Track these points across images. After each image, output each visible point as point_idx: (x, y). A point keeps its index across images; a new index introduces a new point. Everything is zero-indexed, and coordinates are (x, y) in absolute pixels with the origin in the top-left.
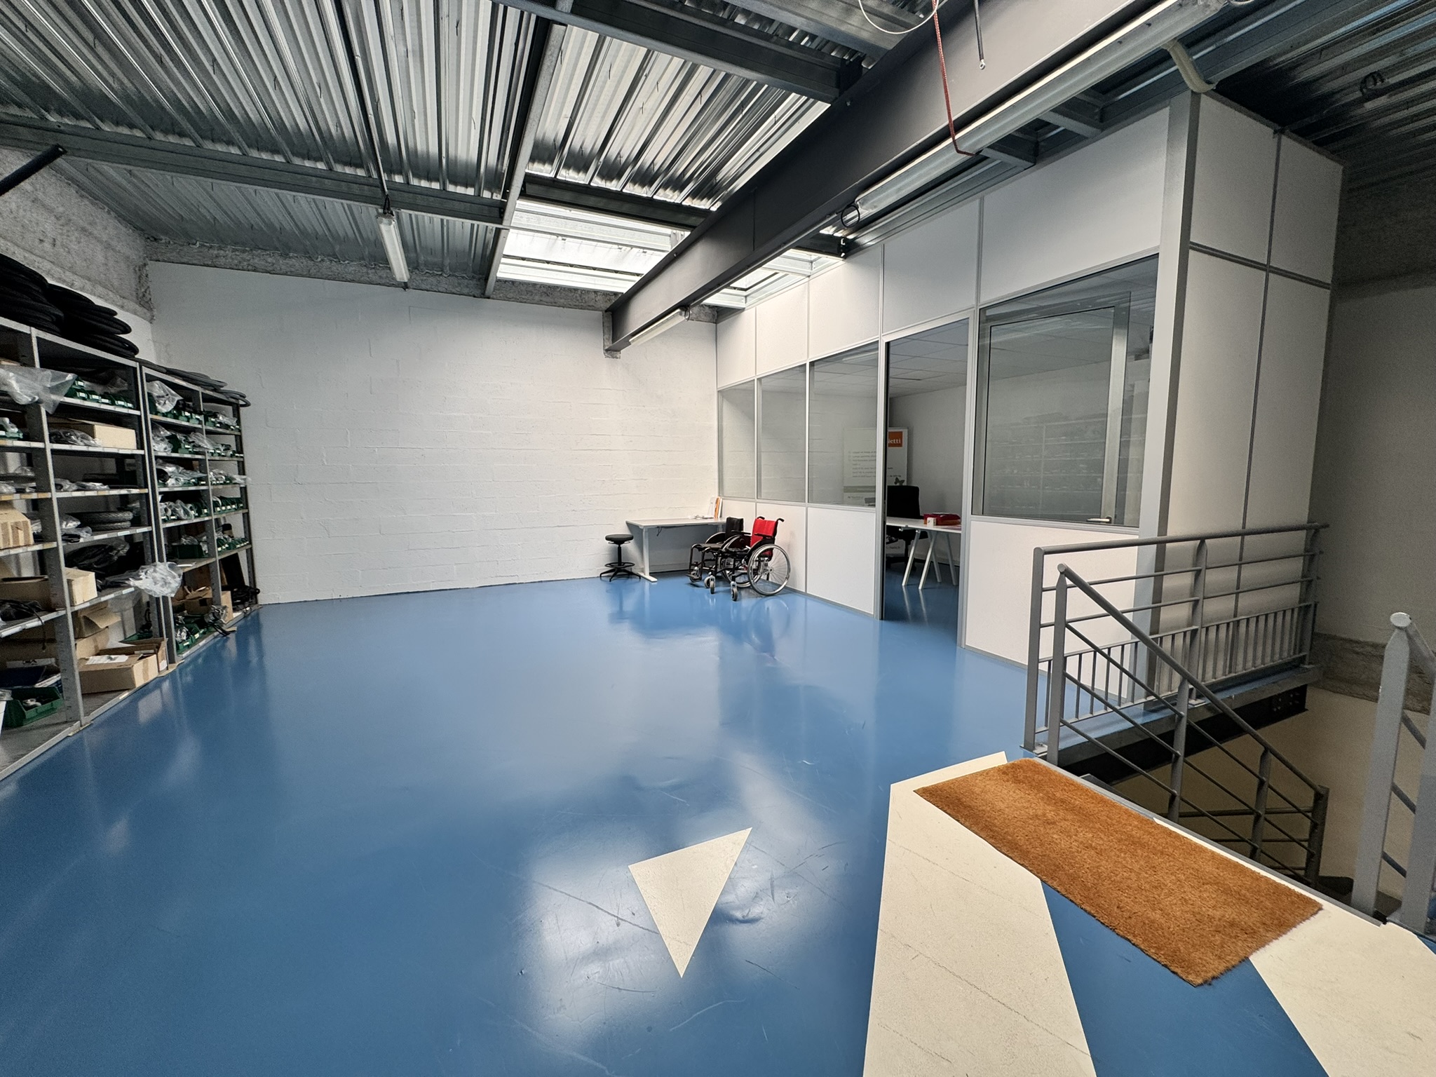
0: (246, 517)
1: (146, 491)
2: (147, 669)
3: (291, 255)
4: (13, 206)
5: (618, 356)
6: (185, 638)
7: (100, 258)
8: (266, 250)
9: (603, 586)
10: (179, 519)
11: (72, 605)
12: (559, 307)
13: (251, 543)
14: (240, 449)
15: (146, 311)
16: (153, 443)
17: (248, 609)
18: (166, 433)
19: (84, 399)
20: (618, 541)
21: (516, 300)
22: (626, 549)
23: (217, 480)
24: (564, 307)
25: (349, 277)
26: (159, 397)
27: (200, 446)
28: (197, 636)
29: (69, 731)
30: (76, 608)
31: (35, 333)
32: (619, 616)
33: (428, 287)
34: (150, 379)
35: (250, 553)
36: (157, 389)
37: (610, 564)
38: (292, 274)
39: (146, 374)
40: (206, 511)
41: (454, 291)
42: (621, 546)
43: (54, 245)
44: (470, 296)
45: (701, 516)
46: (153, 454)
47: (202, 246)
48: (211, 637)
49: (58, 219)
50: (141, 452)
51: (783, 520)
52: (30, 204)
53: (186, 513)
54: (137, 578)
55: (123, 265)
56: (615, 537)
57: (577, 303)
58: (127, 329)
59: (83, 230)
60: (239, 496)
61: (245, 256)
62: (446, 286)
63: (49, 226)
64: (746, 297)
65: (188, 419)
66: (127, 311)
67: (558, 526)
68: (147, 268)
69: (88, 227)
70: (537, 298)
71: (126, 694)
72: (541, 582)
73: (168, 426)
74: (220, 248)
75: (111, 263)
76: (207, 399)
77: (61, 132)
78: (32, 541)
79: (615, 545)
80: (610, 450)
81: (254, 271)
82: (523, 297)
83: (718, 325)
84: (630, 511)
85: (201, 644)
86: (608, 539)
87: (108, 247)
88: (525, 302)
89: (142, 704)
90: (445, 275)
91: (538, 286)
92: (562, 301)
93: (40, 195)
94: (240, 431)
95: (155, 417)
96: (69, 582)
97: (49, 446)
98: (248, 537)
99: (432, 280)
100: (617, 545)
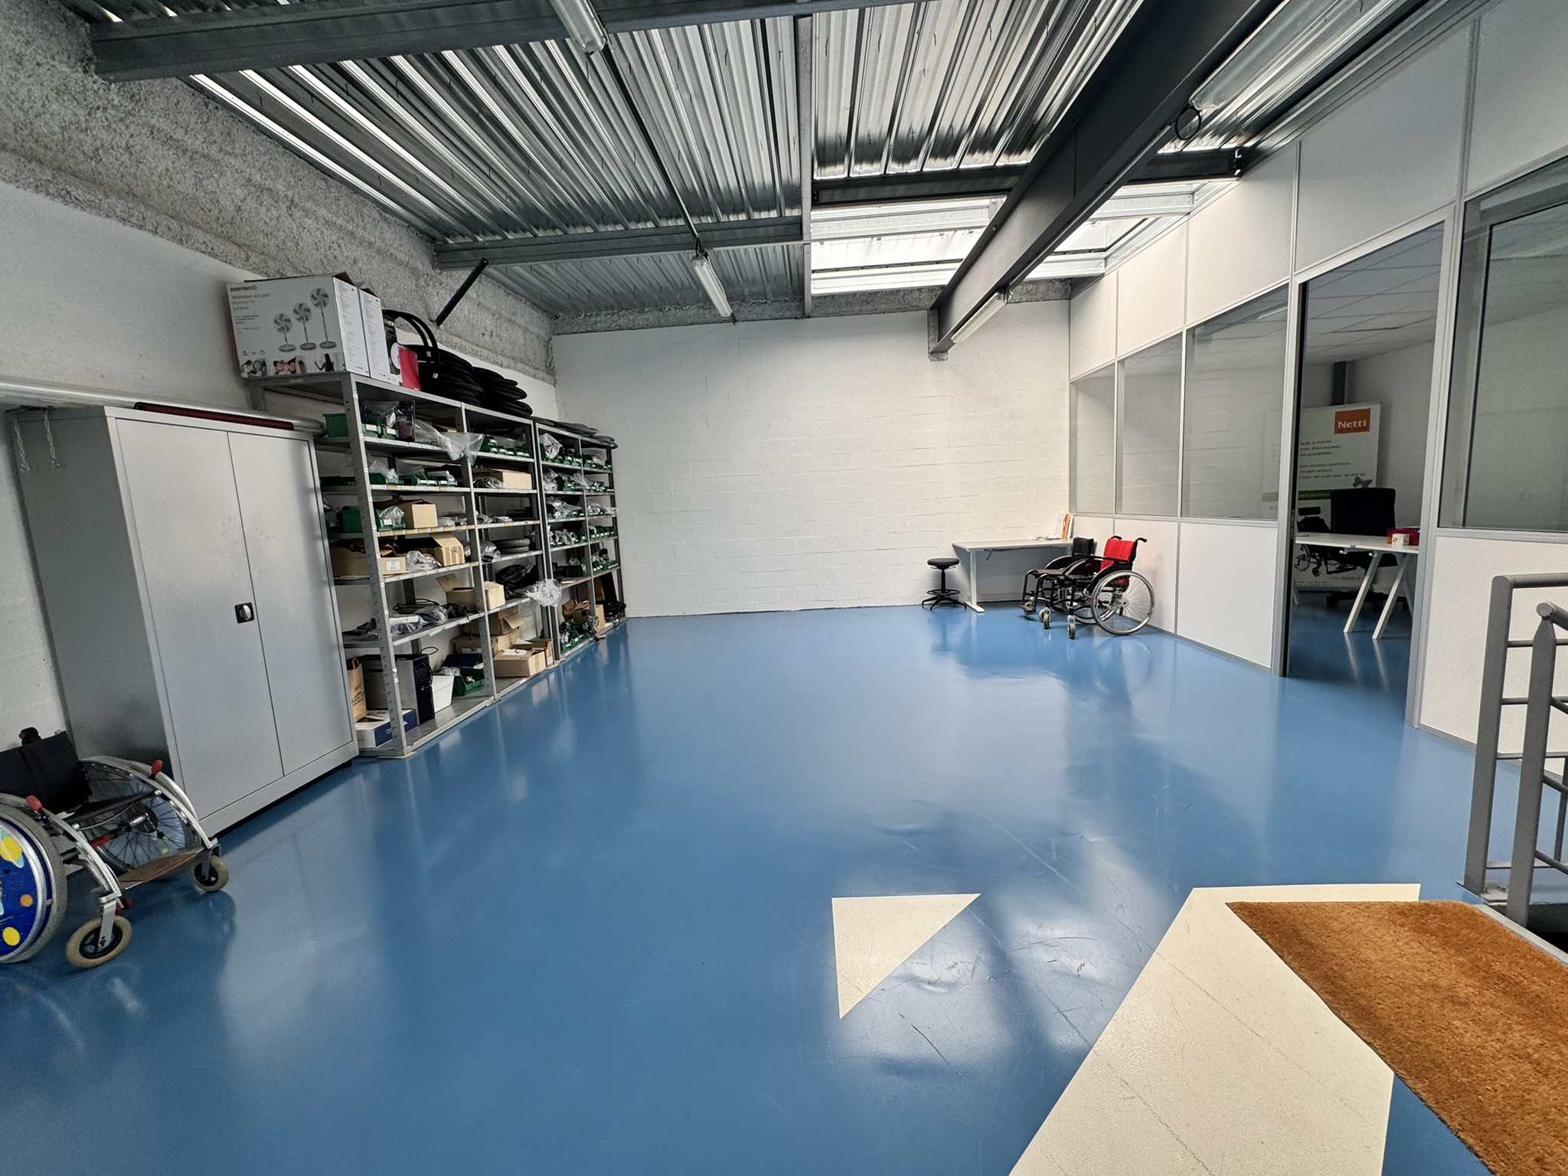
0: (617, 542)
1: (538, 522)
2: (537, 663)
3: (646, 310)
4: (467, 312)
5: (945, 358)
6: (567, 641)
7: (521, 340)
8: (628, 310)
9: (925, 615)
10: (564, 544)
11: (488, 609)
12: (880, 313)
13: (620, 565)
14: (612, 486)
15: (551, 377)
16: (543, 483)
17: (617, 620)
18: (554, 475)
19: (496, 453)
20: (942, 566)
21: (835, 314)
22: (952, 576)
23: (594, 512)
24: (884, 313)
25: (690, 321)
26: (548, 446)
27: (579, 485)
28: (576, 640)
29: (487, 702)
30: (491, 612)
31: (464, 406)
32: (943, 648)
33: (754, 317)
34: (542, 432)
35: (619, 572)
36: (547, 440)
37: (933, 591)
38: (647, 327)
39: (539, 429)
40: (584, 538)
41: (777, 316)
42: (945, 571)
43: (491, 336)
44: (792, 318)
45: (1044, 536)
46: (544, 492)
47: (586, 315)
48: (587, 641)
49: (493, 315)
50: (535, 491)
51: (1145, 541)
52: (475, 307)
53: (569, 539)
54: (531, 591)
55: (536, 342)
56: (937, 561)
57: (899, 306)
58: (524, 395)
59: (510, 320)
60: (611, 525)
61: (615, 317)
62: (770, 313)
63: (488, 322)
64: (1106, 259)
65: (571, 462)
66: (539, 379)
67: (878, 550)
68: (552, 342)
69: (512, 317)
70: (857, 308)
71: (524, 680)
72: (860, 607)
73: (557, 470)
74: (597, 315)
75: (529, 341)
76: (586, 445)
77: (486, 248)
78: (464, 561)
79: (938, 570)
80: (935, 465)
81: (621, 329)
82: (843, 310)
83: (1072, 301)
84: (957, 532)
85: (580, 646)
86: (930, 563)
87: (526, 330)
88: (845, 315)
89: (535, 689)
90: (769, 302)
91: (858, 295)
92: (883, 306)
93: (482, 300)
94: (611, 469)
95: (545, 463)
96: (486, 591)
97: (473, 490)
98: (618, 561)
99: (758, 309)
100: (941, 571)
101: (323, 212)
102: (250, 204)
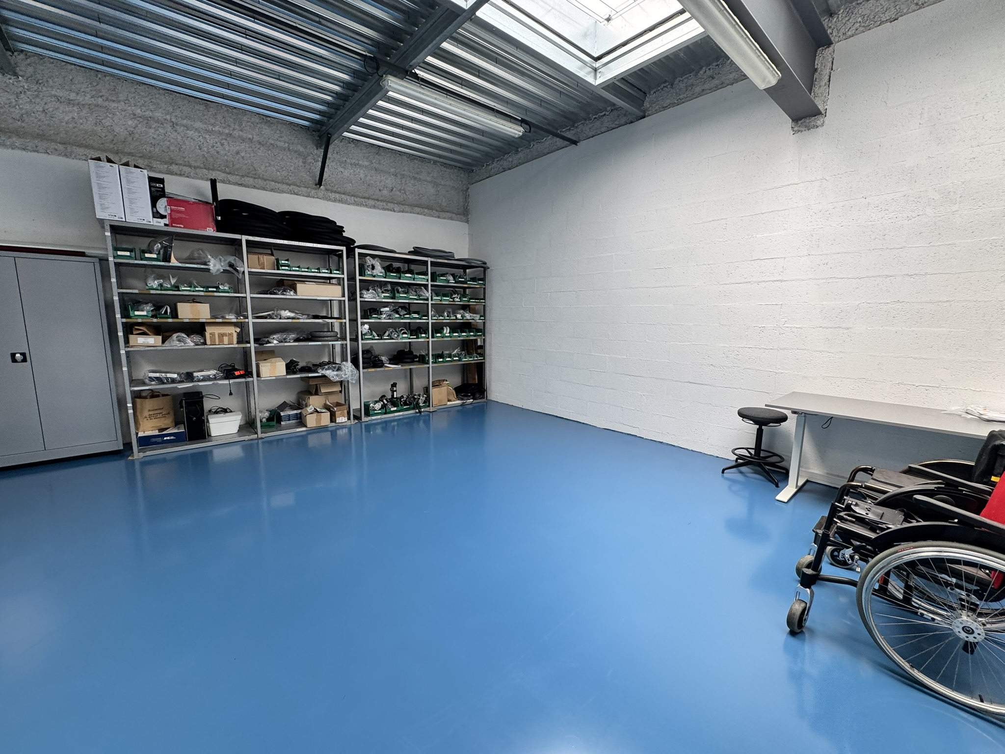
0: (484, 341)
1: (344, 321)
6: (377, 408)
7: (431, 192)
10: (392, 339)
11: (259, 376)
13: (484, 359)
14: (484, 298)
15: (461, 216)
17: (472, 400)
19: (290, 270)
20: (756, 420)
21: (673, 105)
26: (368, 266)
27: (422, 295)
28: (395, 409)
30: (262, 379)
36: (368, 261)
39: (360, 253)
41: (613, 126)
42: (768, 426)
48: (409, 412)
49: (395, 176)
50: (343, 299)
52: (373, 172)
53: (398, 335)
54: (323, 369)
55: (452, 192)
56: (753, 412)
58: (340, 228)
63: (390, 181)
65: (413, 278)
66: (444, 219)
68: (469, 190)
71: (304, 429)
73: (390, 283)
74: (492, 163)
75: (442, 192)
76: (437, 265)
78: (233, 343)
79: (753, 424)
85: (397, 414)
93: (376, 165)
94: (483, 285)
95: (365, 278)
97: (250, 296)
98: (484, 355)
99: (598, 123)
100: (757, 426)
101: (198, 125)
102: (142, 128)
